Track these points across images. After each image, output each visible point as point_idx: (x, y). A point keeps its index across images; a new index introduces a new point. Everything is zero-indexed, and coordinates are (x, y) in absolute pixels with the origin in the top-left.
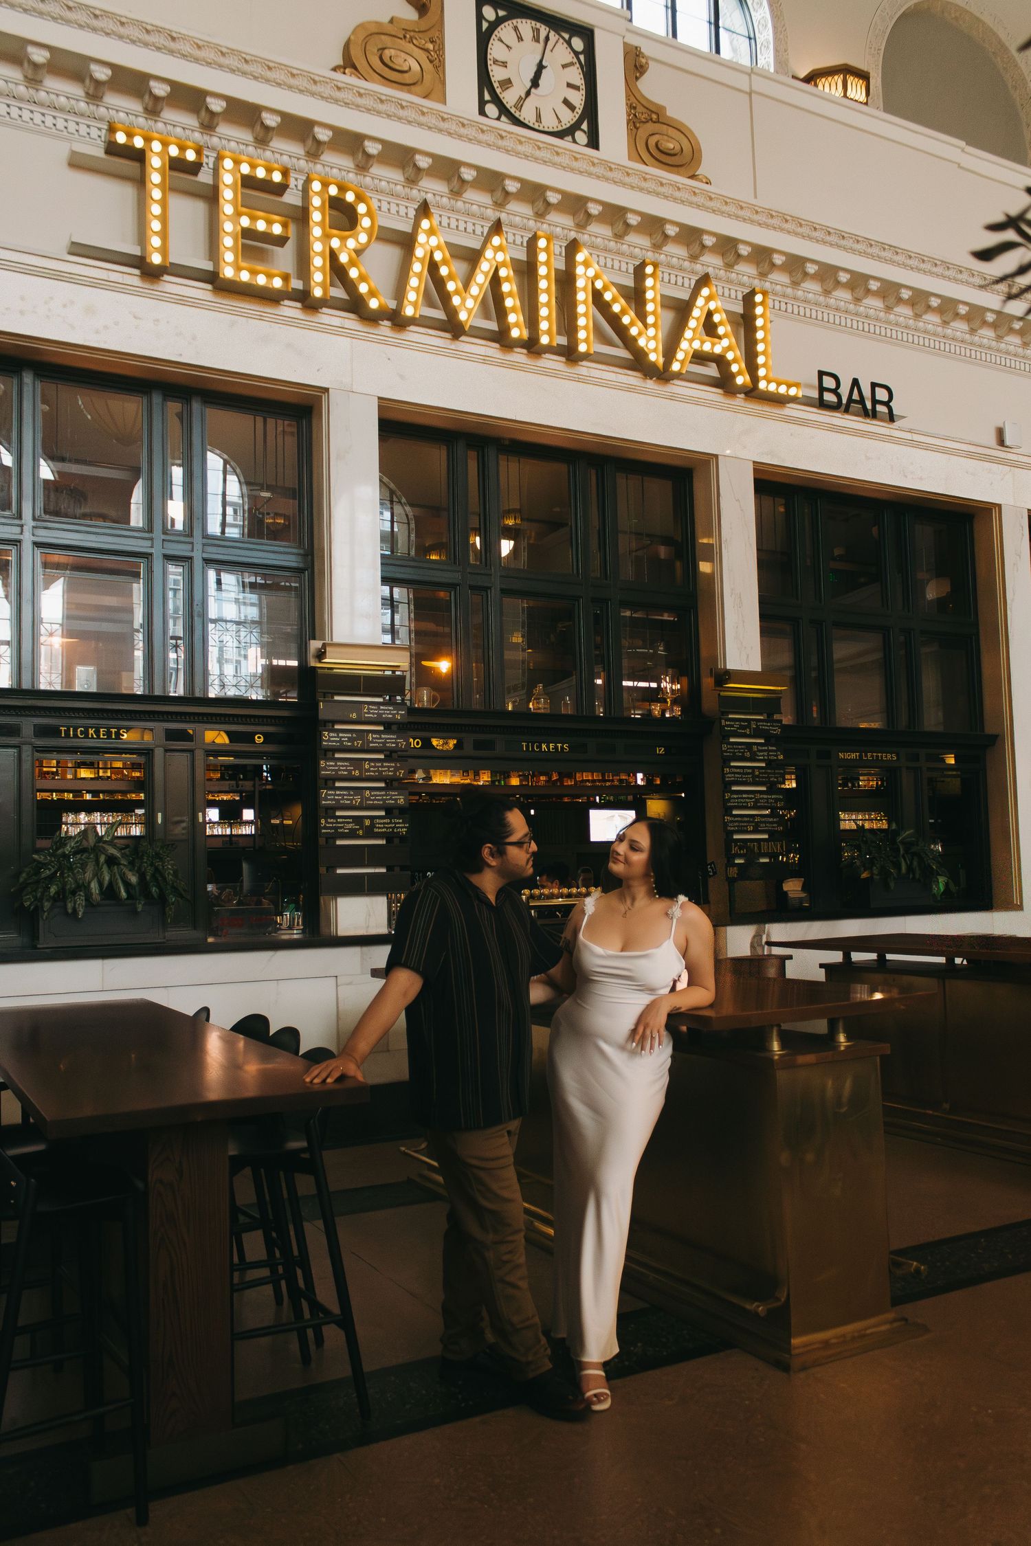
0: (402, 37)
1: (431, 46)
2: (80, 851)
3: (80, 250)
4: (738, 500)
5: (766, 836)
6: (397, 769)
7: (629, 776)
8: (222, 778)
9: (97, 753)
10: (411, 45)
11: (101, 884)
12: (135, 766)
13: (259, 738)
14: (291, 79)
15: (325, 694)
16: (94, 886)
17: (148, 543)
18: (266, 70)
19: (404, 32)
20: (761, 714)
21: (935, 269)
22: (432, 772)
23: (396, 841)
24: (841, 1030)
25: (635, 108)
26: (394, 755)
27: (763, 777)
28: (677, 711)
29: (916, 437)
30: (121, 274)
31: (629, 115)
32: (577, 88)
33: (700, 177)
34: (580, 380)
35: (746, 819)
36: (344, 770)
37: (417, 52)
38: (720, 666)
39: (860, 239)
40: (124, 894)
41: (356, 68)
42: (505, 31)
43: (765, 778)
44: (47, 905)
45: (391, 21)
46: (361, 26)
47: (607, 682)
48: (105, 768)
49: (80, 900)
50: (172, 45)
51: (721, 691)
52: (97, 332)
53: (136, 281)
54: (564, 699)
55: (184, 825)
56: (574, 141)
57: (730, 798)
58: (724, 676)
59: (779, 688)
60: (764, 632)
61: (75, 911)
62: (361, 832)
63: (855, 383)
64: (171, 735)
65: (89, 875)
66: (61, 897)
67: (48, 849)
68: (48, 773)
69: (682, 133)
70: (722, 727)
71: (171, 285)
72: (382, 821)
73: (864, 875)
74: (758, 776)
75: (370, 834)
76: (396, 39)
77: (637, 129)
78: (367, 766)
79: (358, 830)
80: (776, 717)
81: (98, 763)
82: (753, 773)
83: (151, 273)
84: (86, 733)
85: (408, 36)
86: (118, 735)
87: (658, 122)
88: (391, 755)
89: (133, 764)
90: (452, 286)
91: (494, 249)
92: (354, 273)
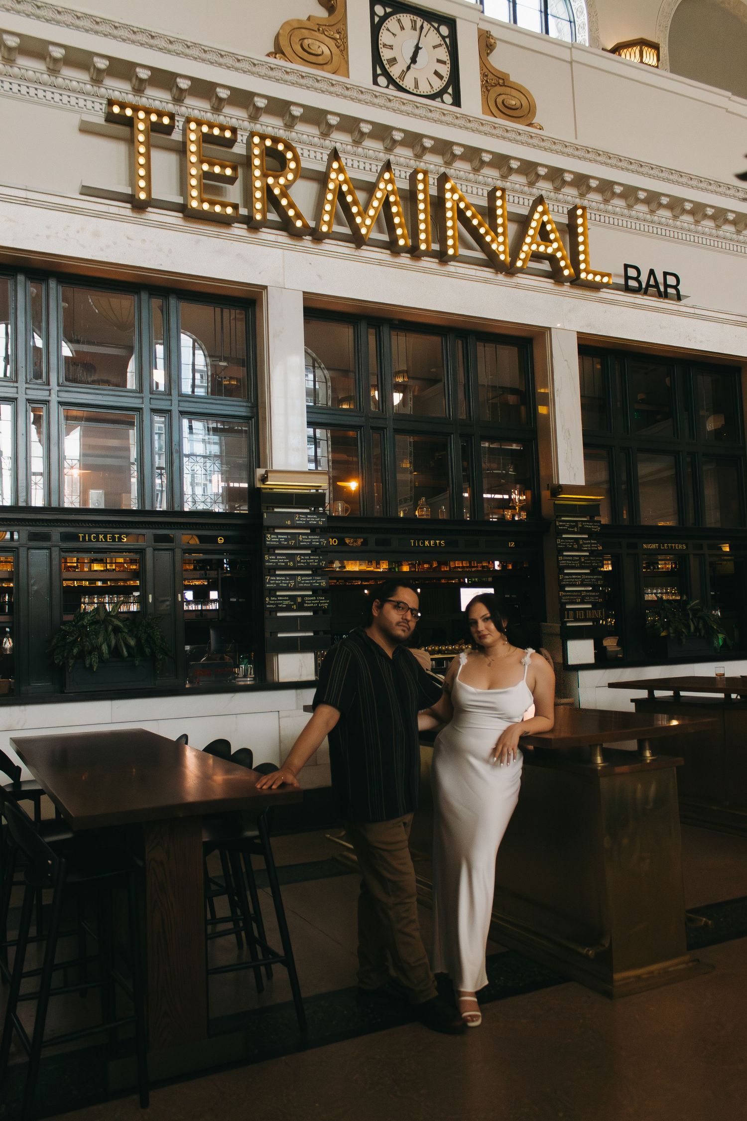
0: (317, 30)
1: (338, 36)
2: (94, 623)
3: (88, 191)
4: (566, 360)
5: (590, 606)
6: (320, 561)
7: (489, 563)
8: (195, 569)
9: (105, 552)
10: (323, 35)
11: (109, 646)
12: (132, 562)
13: (221, 539)
14: (237, 62)
15: (267, 507)
16: (105, 648)
17: (140, 401)
18: (220, 58)
19: (318, 26)
20: (585, 517)
21: (710, 187)
22: (345, 562)
23: (320, 612)
24: (647, 748)
25: (487, 76)
26: (319, 551)
27: (587, 563)
28: (524, 515)
29: (697, 311)
30: (117, 208)
31: (482, 81)
32: (444, 63)
33: (535, 125)
34: (449, 275)
35: (574, 594)
36: (282, 562)
37: (327, 41)
38: (555, 482)
39: (654, 167)
40: (125, 653)
41: (283, 53)
42: (392, 23)
43: (589, 563)
44: (71, 662)
45: (309, 19)
46: (287, 23)
47: (472, 495)
48: (111, 563)
49: (94, 660)
50: (152, 42)
51: (556, 500)
52: (102, 250)
53: (128, 212)
54: (441, 508)
55: (168, 603)
56: (443, 102)
57: (563, 579)
58: (559, 489)
59: (599, 498)
60: (587, 457)
61: (91, 666)
62: (295, 607)
63: (652, 272)
64: (158, 539)
65: (101, 639)
66: (81, 656)
67: (71, 622)
68: (71, 567)
69: (522, 93)
70: (556, 527)
71: (153, 214)
72: (310, 599)
73: (663, 634)
74: (584, 562)
75: (301, 608)
76: (313, 32)
77: (488, 91)
78: (298, 559)
79: (293, 605)
80: (596, 518)
81: (106, 559)
82: (580, 560)
83: (139, 207)
84: (97, 538)
85: (321, 29)
86: (120, 539)
87: (504, 85)
88: (315, 550)
89: (131, 560)
90: (355, 210)
91: (385, 181)
92: (284, 202)
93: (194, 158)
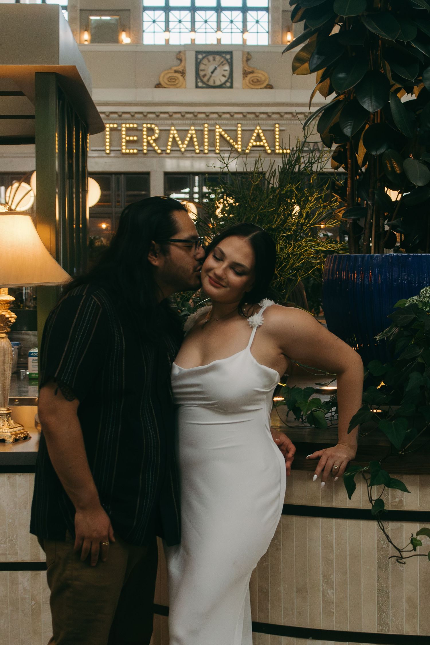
0: (174, 72)
1: (182, 72)
3: (93, 150)
18: (131, 104)
25: (246, 71)
30: (102, 154)
31: (243, 74)
32: (227, 71)
37: (178, 75)
41: (161, 84)
42: (205, 61)
53: (105, 155)
69: (262, 74)
71: (113, 154)
77: (246, 77)
87: (253, 73)
90: (180, 142)
91: (192, 130)
92: (154, 145)
93: (124, 136)
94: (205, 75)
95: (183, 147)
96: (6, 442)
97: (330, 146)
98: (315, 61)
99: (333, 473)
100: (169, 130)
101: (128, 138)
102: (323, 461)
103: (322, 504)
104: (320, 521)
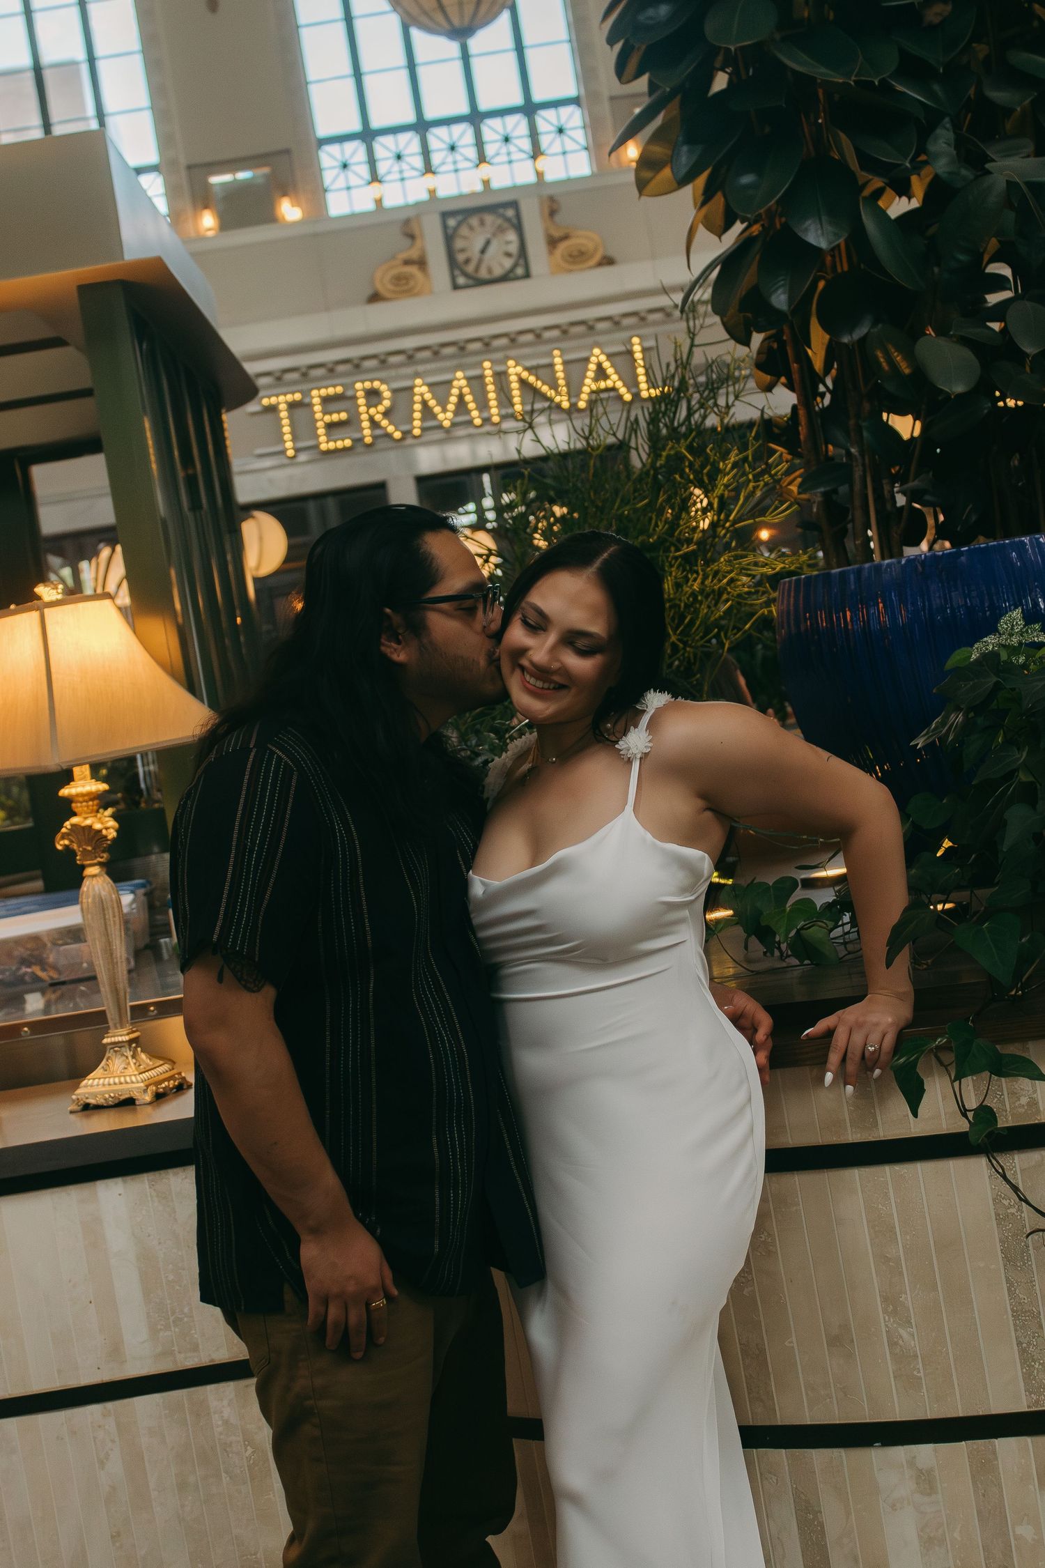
0: (402, 264)
3: (259, 455)
10: (408, 267)
25: (551, 236)
30: (279, 460)
31: (548, 242)
32: (512, 242)
37: (411, 269)
41: (379, 295)
42: (463, 229)
53: (286, 461)
69: (587, 238)
71: (302, 457)
77: (554, 249)
87: (569, 238)
90: (437, 409)
91: (459, 380)
92: (384, 423)
93: (318, 416)
94: (467, 261)
95: (446, 418)
96: (137, 1103)
97: (746, 342)
98: (684, 159)
99: (867, 1062)
100: (411, 388)
101: (327, 418)
102: (840, 1038)
103: (853, 1136)
104: (856, 1175)
